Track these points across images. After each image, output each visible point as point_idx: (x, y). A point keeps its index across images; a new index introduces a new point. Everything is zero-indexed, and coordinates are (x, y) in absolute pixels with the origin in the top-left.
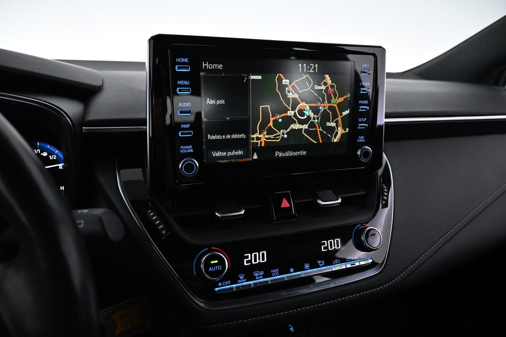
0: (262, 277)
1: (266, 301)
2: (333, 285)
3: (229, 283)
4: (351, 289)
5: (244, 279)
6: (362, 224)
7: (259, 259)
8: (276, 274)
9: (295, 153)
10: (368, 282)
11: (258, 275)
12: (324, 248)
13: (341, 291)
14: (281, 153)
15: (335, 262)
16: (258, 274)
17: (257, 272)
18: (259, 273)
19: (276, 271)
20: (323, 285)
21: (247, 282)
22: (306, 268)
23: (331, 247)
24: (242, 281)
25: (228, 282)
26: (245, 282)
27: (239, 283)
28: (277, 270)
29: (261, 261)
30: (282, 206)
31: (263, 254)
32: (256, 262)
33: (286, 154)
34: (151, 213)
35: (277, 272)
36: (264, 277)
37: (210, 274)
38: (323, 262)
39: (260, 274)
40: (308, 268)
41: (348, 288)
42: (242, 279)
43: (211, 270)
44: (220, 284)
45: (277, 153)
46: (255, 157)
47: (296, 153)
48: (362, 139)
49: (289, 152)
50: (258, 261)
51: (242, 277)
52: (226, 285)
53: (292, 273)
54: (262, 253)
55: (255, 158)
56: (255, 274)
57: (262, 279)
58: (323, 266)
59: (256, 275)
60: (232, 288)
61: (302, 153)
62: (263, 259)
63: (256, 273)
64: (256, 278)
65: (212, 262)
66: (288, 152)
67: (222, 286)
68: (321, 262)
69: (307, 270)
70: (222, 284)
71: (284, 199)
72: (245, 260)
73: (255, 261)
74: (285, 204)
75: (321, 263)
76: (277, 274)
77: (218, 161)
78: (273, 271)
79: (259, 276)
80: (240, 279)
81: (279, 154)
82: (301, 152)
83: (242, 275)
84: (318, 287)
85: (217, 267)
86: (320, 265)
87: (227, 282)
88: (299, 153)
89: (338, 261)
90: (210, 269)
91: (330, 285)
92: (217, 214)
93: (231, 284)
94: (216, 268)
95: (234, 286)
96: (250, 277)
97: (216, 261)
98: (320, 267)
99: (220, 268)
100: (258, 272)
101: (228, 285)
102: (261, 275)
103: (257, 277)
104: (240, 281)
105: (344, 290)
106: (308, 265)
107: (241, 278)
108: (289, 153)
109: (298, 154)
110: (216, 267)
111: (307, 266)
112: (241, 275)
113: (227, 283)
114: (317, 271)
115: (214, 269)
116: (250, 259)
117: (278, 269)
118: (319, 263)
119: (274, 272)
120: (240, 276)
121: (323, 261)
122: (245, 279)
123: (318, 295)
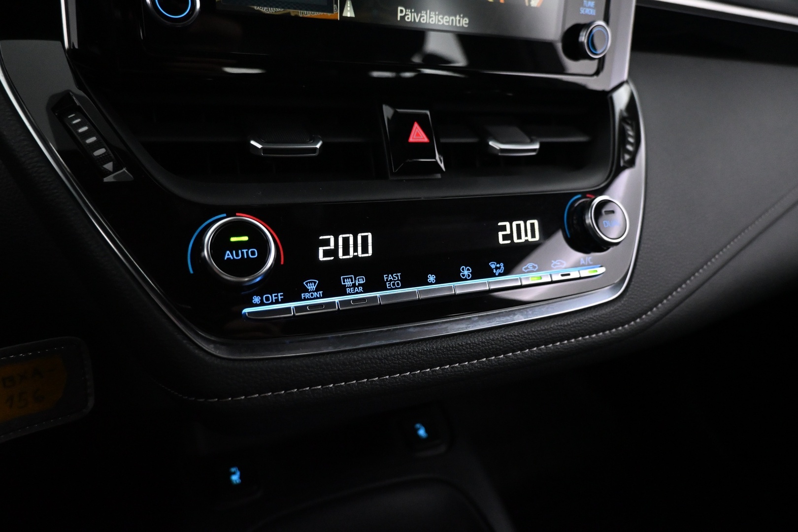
0: (361, 289)
1: (370, 345)
2: (521, 317)
3: (280, 298)
4: (559, 327)
5: (317, 290)
6: (584, 194)
7: (355, 250)
8: (394, 285)
9: (443, 18)
10: (594, 316)
11: (351, 283)
12: (505, 237)
13: (538, 330)
14: (411, 12)
15: (527, 268)
16: (352, 281)
17: (349, 278)
18: (355, 279)
19: (394, 278)
20: (499, 317)
21: (324, 297)
22: (463, 275)
23: (519, 237)
24: (312, 295)
25: (277, 296)
26: (320, 298)
27: (305, 299)
28: (397, 276)
29: (360, 253)
30: (411, 140)
31: (365, 239)
32: (348, 254)
33: (421, 16)
34: (76, 119)
35: (398, 280)
36: (367, 288)
37: (229, 266)
38: (500, 267)
39: (357, 281)
40: (469, 276)
41: (552, 326)
42: (313, 292)
43: (231, 256)
44: (256, 299)
45: (402, 11)
46: (349, 12)
47: (445, 20)
48: (590, 7)
49: (430, 14)
50: (352, 253)
51: (311, 287)
52: (272, 303)
53: (432, 284)
54: (362, 237)
55: (349, 15)
56: (344, 282)
57: (361, 293)
58: (500, 275)
59: (348, 283)
60: (288, 310)
61: (459, 20)
62: (365, 250)
63: (346, 278)
64: (348, 291)
65: (233, 239)
66: (426, 13)
67: (262, 304)
68: (498, 266)
69: (466, 279)
70: (262, 300)
71: (416, 125)
72: (321, 250)
73: (346, 251)
74: (418, 135)
75: (497, 268)
76: (398, 284)
77: (255, 7)
78: (388, 277)
79: (354, 286)
80: (307, 291)
81: (406, 15)
82: (456, 17)
83: (312, 282)
84: (489, 319)
85: (247, 252)
86: (495, 271)
87: (275, 296)
88: (452, 20)
89: (534, 267)
90: (228, 255)
91: (516, 317)
92: (253, 142)
93: (283, 301)
94: (242, 253)
95: (292, 305)
96: (332, 287)
97: (245, 238)
98: (494, 275)
99: (253, 253)
100: (351, 278)
101: (277, 302)
102: (360, 285)
103: (350, 287)
104: (307, 295)
105: (546, 329)
106: (468, 270)
107: (309, 288)
108: (430, 17)
109: (448, 22)
110: (245, 251)
111: (466, 272)
112: (309, 282)
113: (274, 298)
114: (489, 283)
115: (237, 255)
116: (332, 246)
117: (399, 274)
118: (493, 266)
119: (391, 281)
120: (307, 283)
121: (502, 265)
122: (321, 292)
123: (489, 338)
